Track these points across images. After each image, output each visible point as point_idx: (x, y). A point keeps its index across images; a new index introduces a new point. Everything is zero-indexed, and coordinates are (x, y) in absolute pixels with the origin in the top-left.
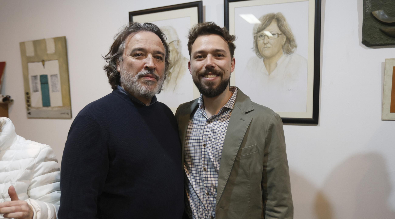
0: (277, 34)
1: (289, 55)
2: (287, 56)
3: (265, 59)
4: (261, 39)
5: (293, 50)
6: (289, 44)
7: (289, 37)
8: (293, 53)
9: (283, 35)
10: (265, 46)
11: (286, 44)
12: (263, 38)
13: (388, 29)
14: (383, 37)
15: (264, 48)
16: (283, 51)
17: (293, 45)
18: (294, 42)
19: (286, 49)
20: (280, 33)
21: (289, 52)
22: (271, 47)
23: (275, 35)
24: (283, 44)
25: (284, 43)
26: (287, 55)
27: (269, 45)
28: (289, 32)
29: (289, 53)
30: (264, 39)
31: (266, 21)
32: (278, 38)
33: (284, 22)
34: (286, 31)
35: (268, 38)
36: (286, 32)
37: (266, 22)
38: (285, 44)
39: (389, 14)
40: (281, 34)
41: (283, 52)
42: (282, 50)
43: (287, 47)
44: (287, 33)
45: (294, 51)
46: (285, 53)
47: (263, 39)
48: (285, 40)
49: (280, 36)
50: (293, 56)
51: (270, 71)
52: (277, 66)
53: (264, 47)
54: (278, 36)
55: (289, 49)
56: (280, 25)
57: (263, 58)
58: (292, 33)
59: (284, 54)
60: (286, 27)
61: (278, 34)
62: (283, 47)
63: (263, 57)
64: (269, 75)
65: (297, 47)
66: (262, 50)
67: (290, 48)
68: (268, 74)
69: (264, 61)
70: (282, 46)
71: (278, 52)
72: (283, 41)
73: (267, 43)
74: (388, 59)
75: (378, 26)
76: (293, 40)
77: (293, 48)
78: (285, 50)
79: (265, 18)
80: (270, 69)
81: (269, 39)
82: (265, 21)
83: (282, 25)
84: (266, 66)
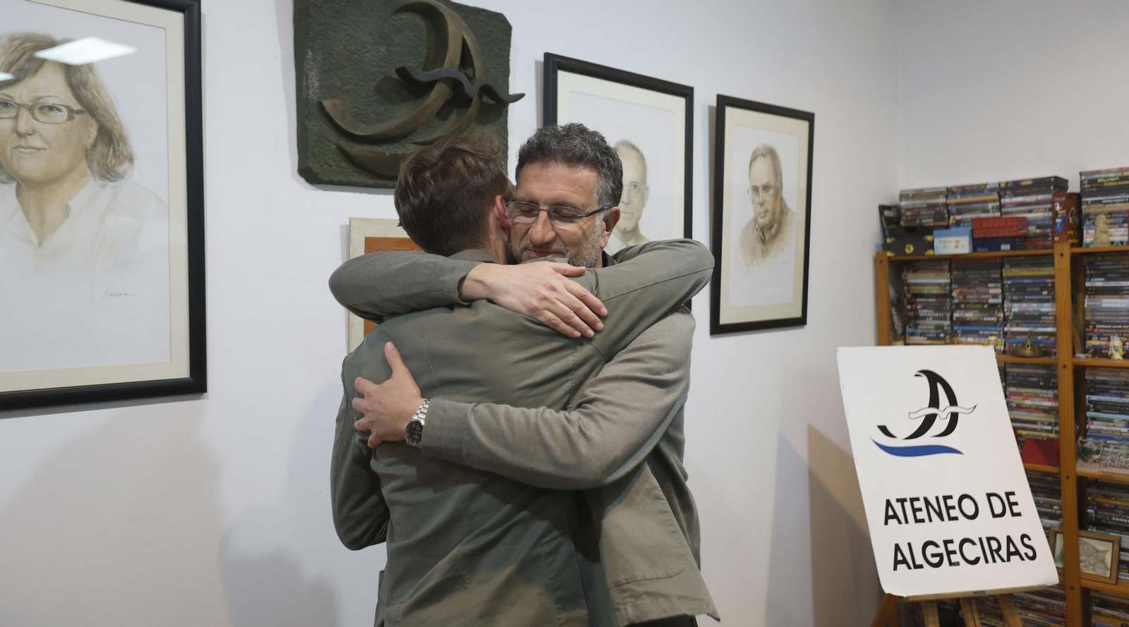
0: (64, 110)
1: (111, 184)
2: (104, 186)
3: (23, 186)
4: (5, 116)
5: (121, 169)
6: (109, 147)
7: (108, 125)
8: (123, 177)
9: (87, 115)
10: (23, 143)
11: (100, 148)
12: (13, 113)
13: (356, 149)
14: (343, 164)
15: (16, 148)
16: (90, 167)
17: (122, 153)
18: (125, 143)
19: (98, 164)
20: (76, 106)
21: (108, 174)
22: (45, 149)
23: (59, 110)
24: (89, 147)
25: (90, 141)
26: (102, 182)
27: (36, 141)
28: (107, 111)
29: (108, 176)
30: (16, 118)
31: (21, 56)
32: (69, 123)
33: (90, 76)
34: (97, 104)
35: (30, 117)
36: (97, 108)
37: (21, 62)
38: (94, 146)
39: (354, 114)
40: (79, 112)
41: (88, 171)
42: (84, 162)
43: (102, 156)
44: (100, 111)
45: (125, 172)
46: (96, 176)
47: (13, 115)
48: (94, 131)
49: (77, 116)
50: (123, 188)
51: (42, 228)
52: (68, 215)
53: (17, 144)
54: (70, 118)
55: (109, 165)
56: (74, 80)
57: (14, 185)
58: (117, 115)
59: (94, 177)
60: (99, 93)
61: (71, 112)
62: (88, 153)
63: (13, 179)
64: (40, 244)
65: (135, 162)
66: (8, 153)
67: (111, 161)
68: (35, 240)
69: (18, 193)
70: (86, 151)
71: (71, 169)
72: (89, 136)
73: (29, 135)
74: (354, 219)
75: (333, 137)
76: (123, 139)
77: (121, 163)
78: (95, 166)
79: (16, 43)
80: (42, 224)
81: (38, 121)
82: (16, 55)
83: (85, 84)
84: (26, 213)
